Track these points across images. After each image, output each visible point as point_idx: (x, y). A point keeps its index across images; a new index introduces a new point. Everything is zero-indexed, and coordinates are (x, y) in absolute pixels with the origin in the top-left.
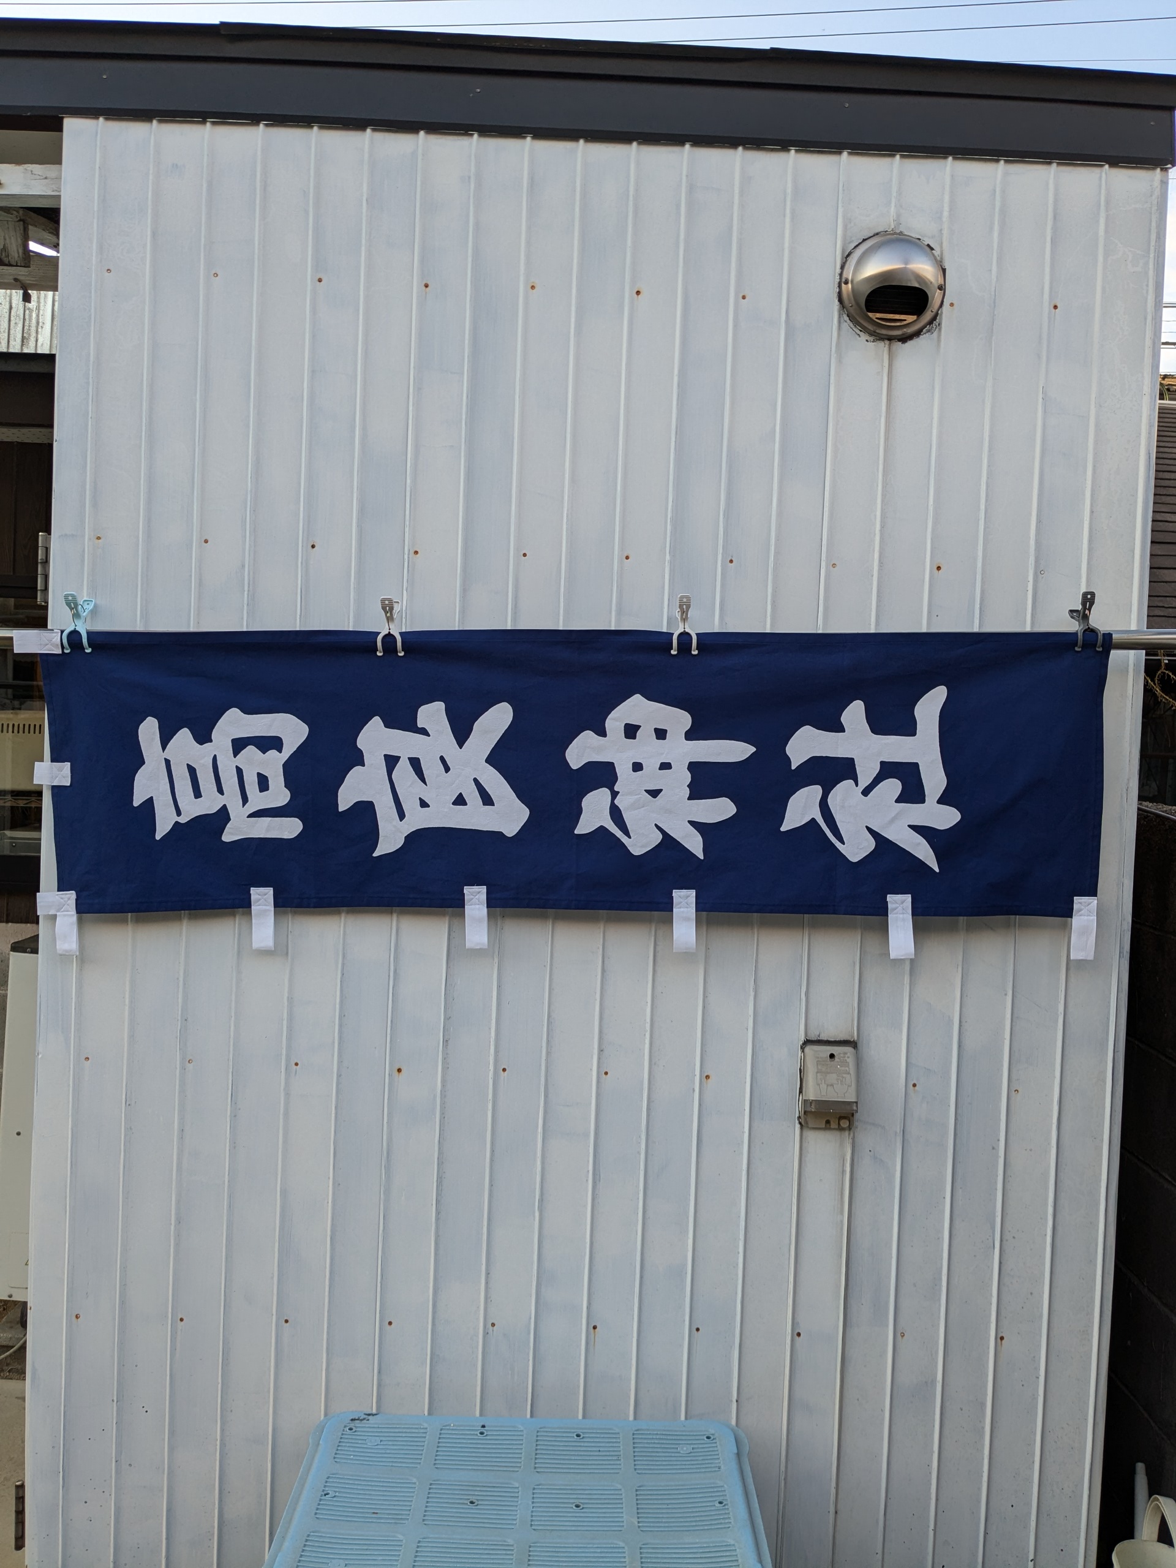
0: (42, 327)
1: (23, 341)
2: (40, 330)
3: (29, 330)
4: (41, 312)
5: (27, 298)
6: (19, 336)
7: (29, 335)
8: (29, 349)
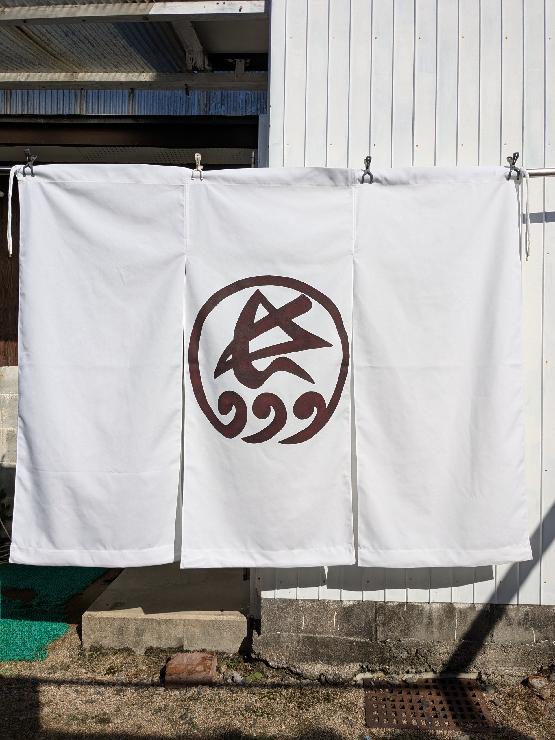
0: (194, 106)
1: (186, 112)
2: (193, 107)
3: (188, 107)
4: (193, 99)
5: (187, 94)
6: (184, 110)
7: (188, 109)
8: (190, 114)
